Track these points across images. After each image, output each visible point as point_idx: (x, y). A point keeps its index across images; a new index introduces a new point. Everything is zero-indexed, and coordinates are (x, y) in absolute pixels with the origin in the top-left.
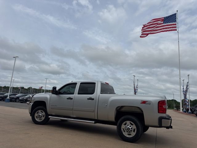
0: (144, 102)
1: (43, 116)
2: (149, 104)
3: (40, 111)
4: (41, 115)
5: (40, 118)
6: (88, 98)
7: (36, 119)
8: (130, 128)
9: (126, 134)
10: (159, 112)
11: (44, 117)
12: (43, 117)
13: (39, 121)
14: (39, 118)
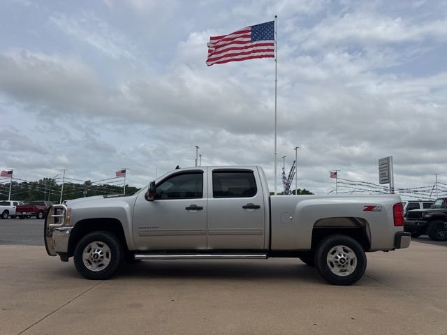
0: (370, 208)
1: (104, 255)
2: (379, 211)
3: (94, 245)
4: (99, 253)
5: (100, 261)
6: (245, 205)
7: (89, 267)
8: (345, 258)
9: (336, 271)
10: (395, 225)
11: (108, 257)
12: (105, 259)
13: (98, 270)
14: (95, 262)
